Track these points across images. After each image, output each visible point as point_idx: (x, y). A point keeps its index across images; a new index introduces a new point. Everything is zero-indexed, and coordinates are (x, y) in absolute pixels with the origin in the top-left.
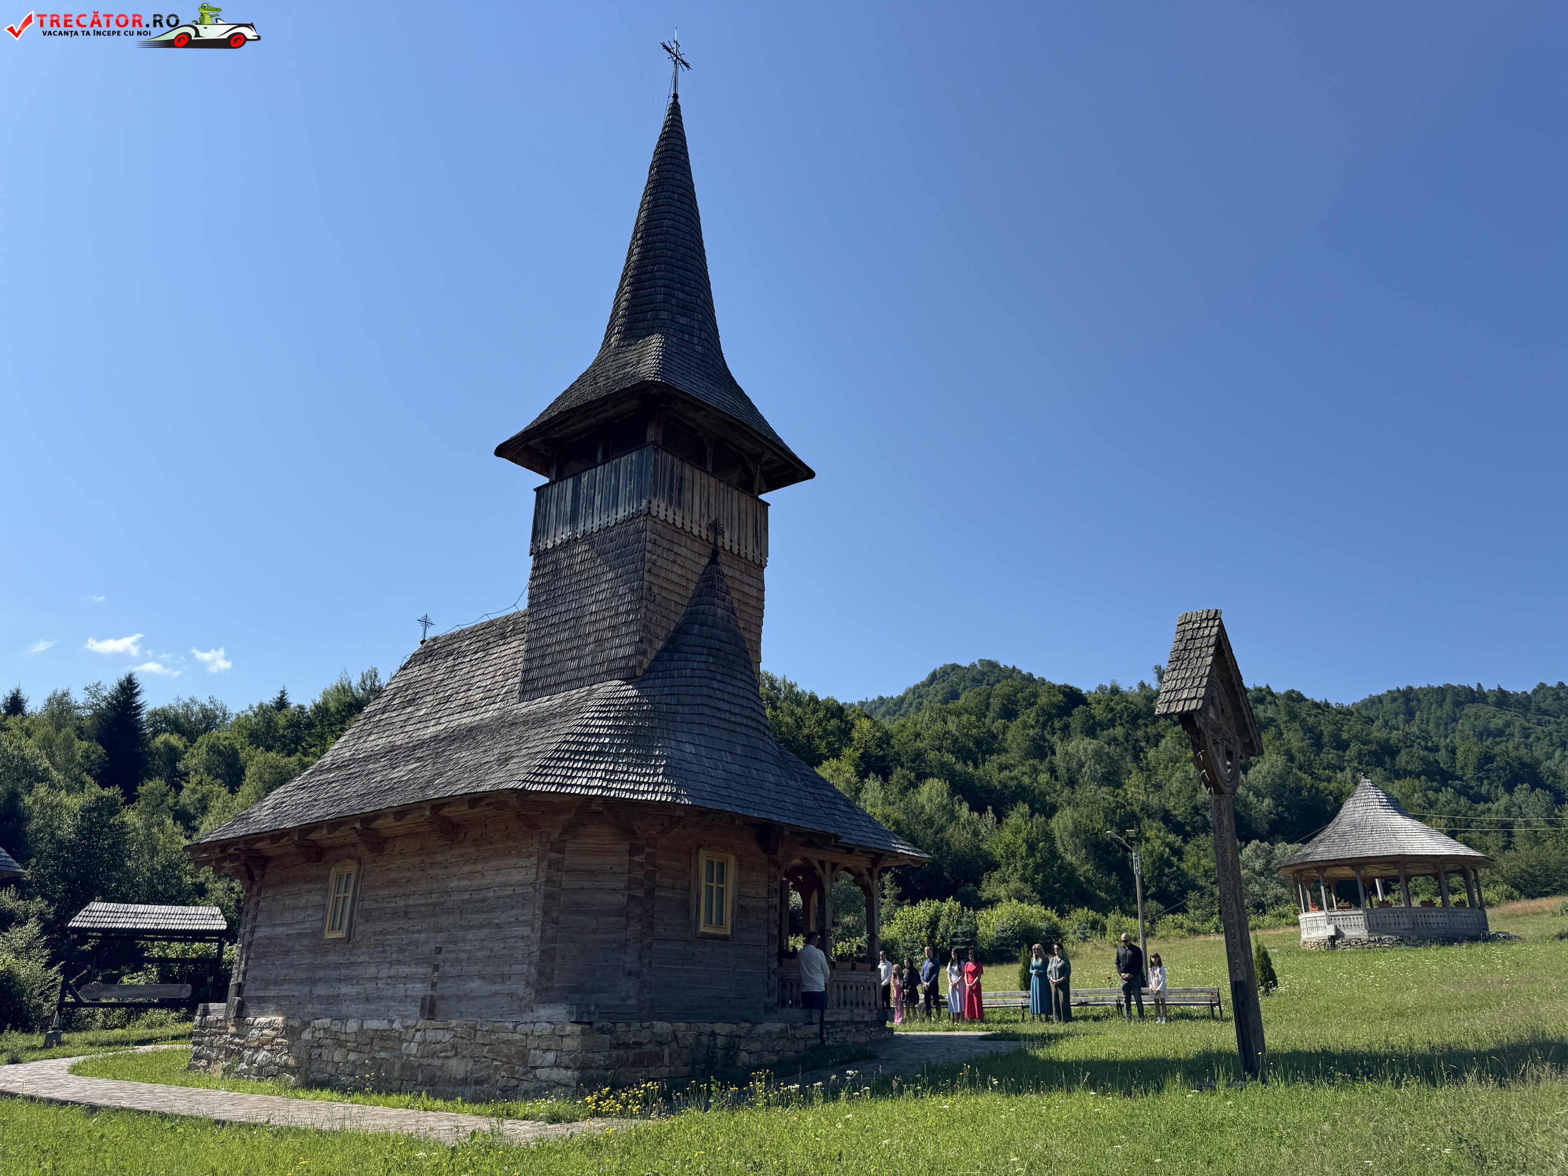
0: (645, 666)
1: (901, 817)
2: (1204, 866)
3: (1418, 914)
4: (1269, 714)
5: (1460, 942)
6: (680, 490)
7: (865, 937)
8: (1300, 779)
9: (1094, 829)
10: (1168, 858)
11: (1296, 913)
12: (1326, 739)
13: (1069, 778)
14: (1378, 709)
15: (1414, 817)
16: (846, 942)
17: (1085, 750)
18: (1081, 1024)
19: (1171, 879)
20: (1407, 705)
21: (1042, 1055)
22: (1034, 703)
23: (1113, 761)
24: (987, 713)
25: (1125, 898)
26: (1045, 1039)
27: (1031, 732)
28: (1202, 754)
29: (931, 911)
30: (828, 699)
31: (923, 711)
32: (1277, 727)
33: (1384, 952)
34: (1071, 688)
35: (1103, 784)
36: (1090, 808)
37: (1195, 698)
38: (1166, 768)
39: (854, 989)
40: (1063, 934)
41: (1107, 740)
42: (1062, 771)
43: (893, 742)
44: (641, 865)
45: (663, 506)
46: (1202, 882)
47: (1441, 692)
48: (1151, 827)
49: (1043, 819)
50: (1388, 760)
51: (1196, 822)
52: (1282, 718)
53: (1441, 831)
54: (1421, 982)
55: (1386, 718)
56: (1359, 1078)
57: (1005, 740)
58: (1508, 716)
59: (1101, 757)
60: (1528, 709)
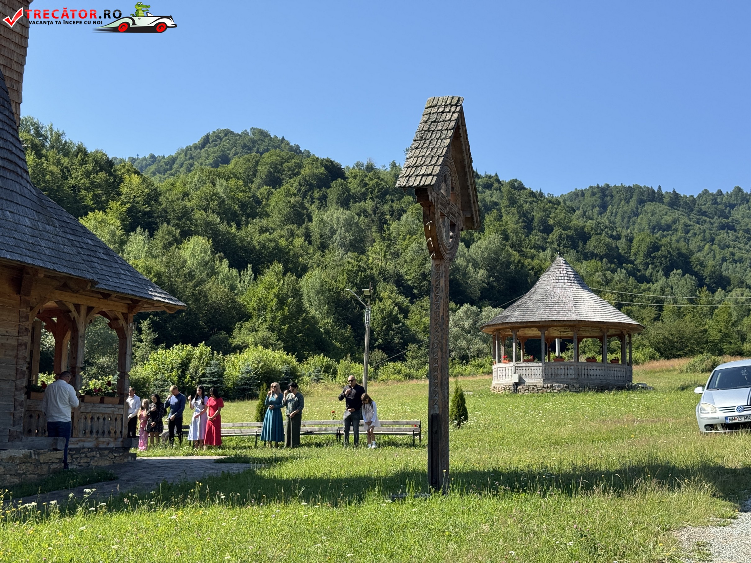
1: (163, 269)
2: (425, 323)
3: (583, 368)
4: (494, 199)
5: (610, 390)
7: (116, 376)
8: (510, 255)
9: (337, 288)
10: (396, 315)
11: (491, 364)
12: (536, 223)
13: (321, 243)
14: (580, 201)
15: (593, 291)
16: (99, 380)
17: (338, 219)
18: (305, 449)
19: (396, 333)
20: (603, 199)
21: (267, 475)
22: (298, 174)
23: (361, 231)
24: (254, 179)
25: (356, 348)
26: (271, 462)
27: (293, 200)
28: (431, 224)
29: (184, 354)
30: (97, 152)
31: (193, 172)
32: (499, 210)
33: (553, 396)
34: (332, 162)
35: (349, 250)
36: (336, 270)
37: (430, 174)
38: (404, 239)
39: (101, 420)
40: (300, 376)
41: (358, 211)
42: (315, 237)
43: (161, 199)
46: (421, 336)
47: (630, 190)
48: (385, 289)
49: (294, 278)
50: (581, 244)
51: (423, 286)
52: (504, 202)
53: (611, 303)
54: (576, 419)
55: (585, 209)
56: (516, 490)
57: (268, 205)
58: (676, 214)
59: (351, 226)
60: (692, 210)
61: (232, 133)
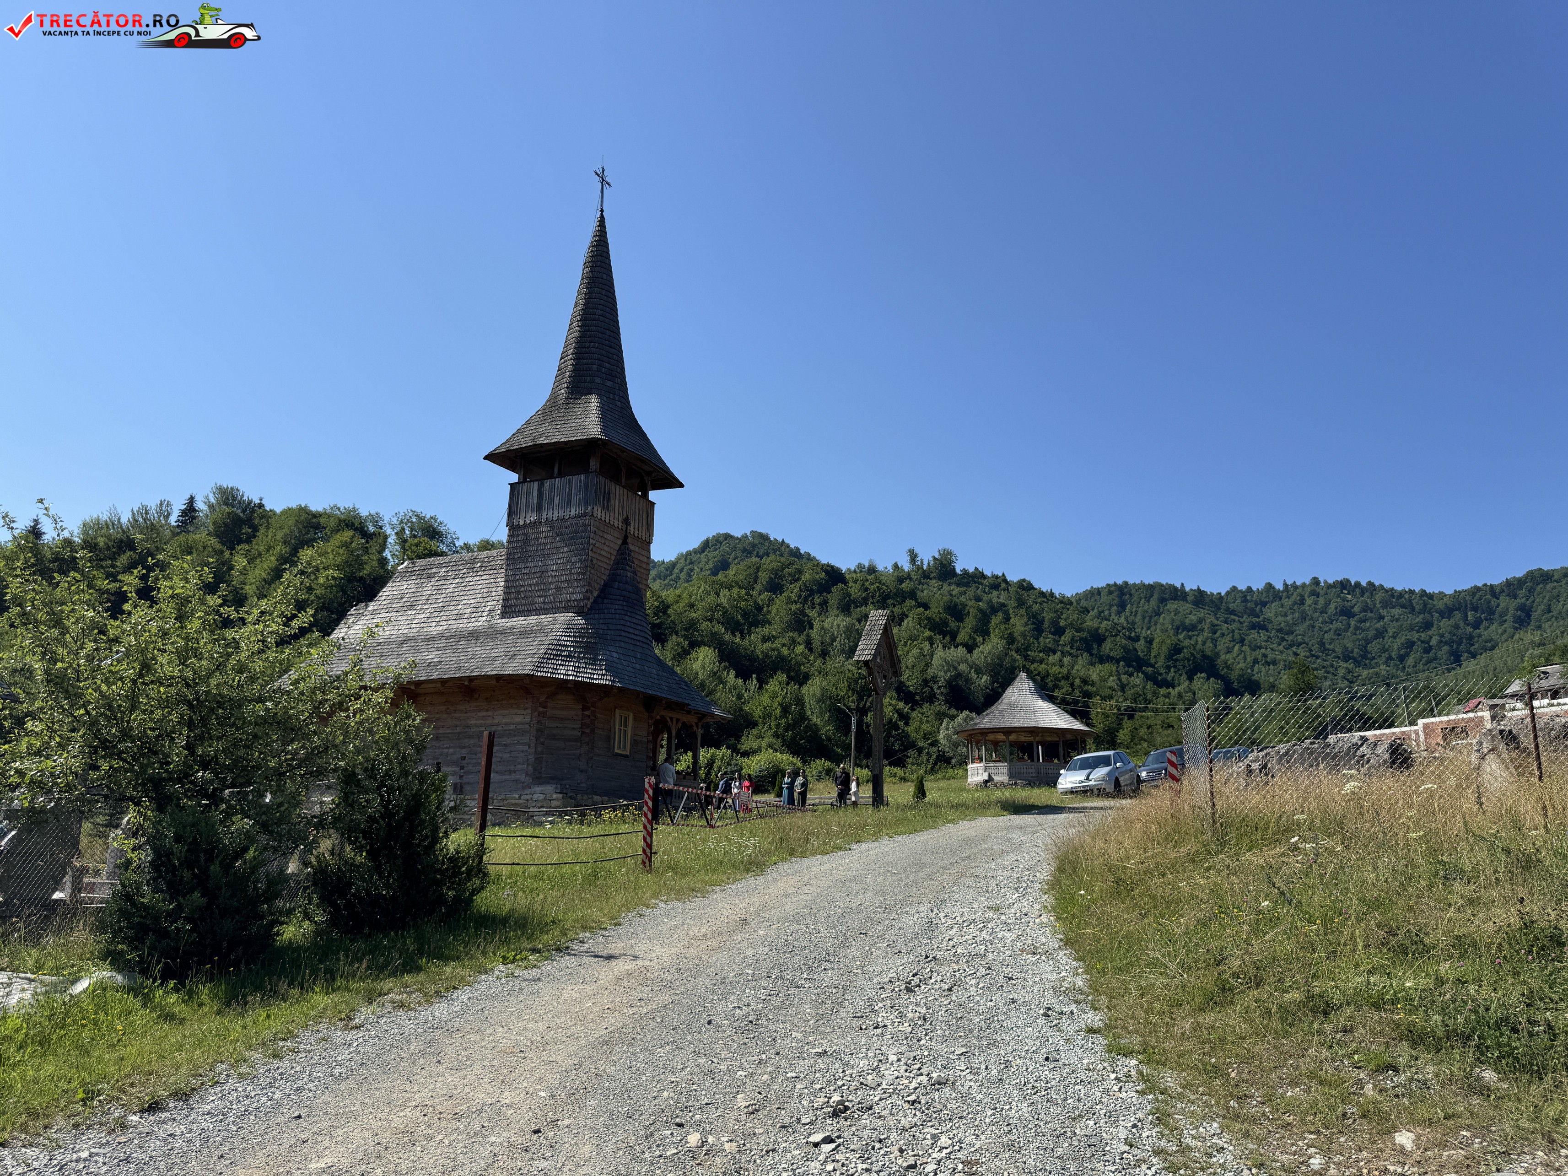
0: (589, 606)
4: (1001, 600)
6: (609, 500)
8: (1015, 660)
9: (838, 696)
10: (896, 722)
11: (966, 764)
12: (1046, 625)
13: (822, 651)
14: (1095, 600)
17: (838, 626)
19: (896, 740)
20: (1121, 597)
22: (798, 579)
24: (755, 586)
27: (793, 607)
31: (695, 580)
32: (1006, 612)
34: (832, 567)
36: (837, 678)
37: (870, 654)
38: (905, 644)
41: (859, 616)
42: (816, 644)
44: (589, 716)
45: (599, 510)
47: (1151, 589)
49: (797, 687)
50: (1095, 646)
52: (1012, 603)
55: (1101, 609)
57: (769, 612)
58: (1202, 613)
59: (851, 632)
60: (1220, 609)
61: (732, 537)
